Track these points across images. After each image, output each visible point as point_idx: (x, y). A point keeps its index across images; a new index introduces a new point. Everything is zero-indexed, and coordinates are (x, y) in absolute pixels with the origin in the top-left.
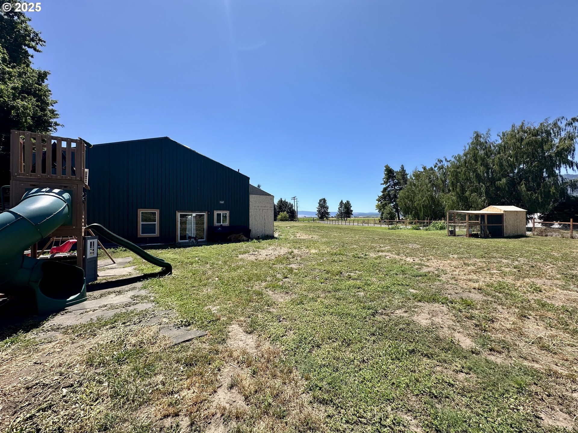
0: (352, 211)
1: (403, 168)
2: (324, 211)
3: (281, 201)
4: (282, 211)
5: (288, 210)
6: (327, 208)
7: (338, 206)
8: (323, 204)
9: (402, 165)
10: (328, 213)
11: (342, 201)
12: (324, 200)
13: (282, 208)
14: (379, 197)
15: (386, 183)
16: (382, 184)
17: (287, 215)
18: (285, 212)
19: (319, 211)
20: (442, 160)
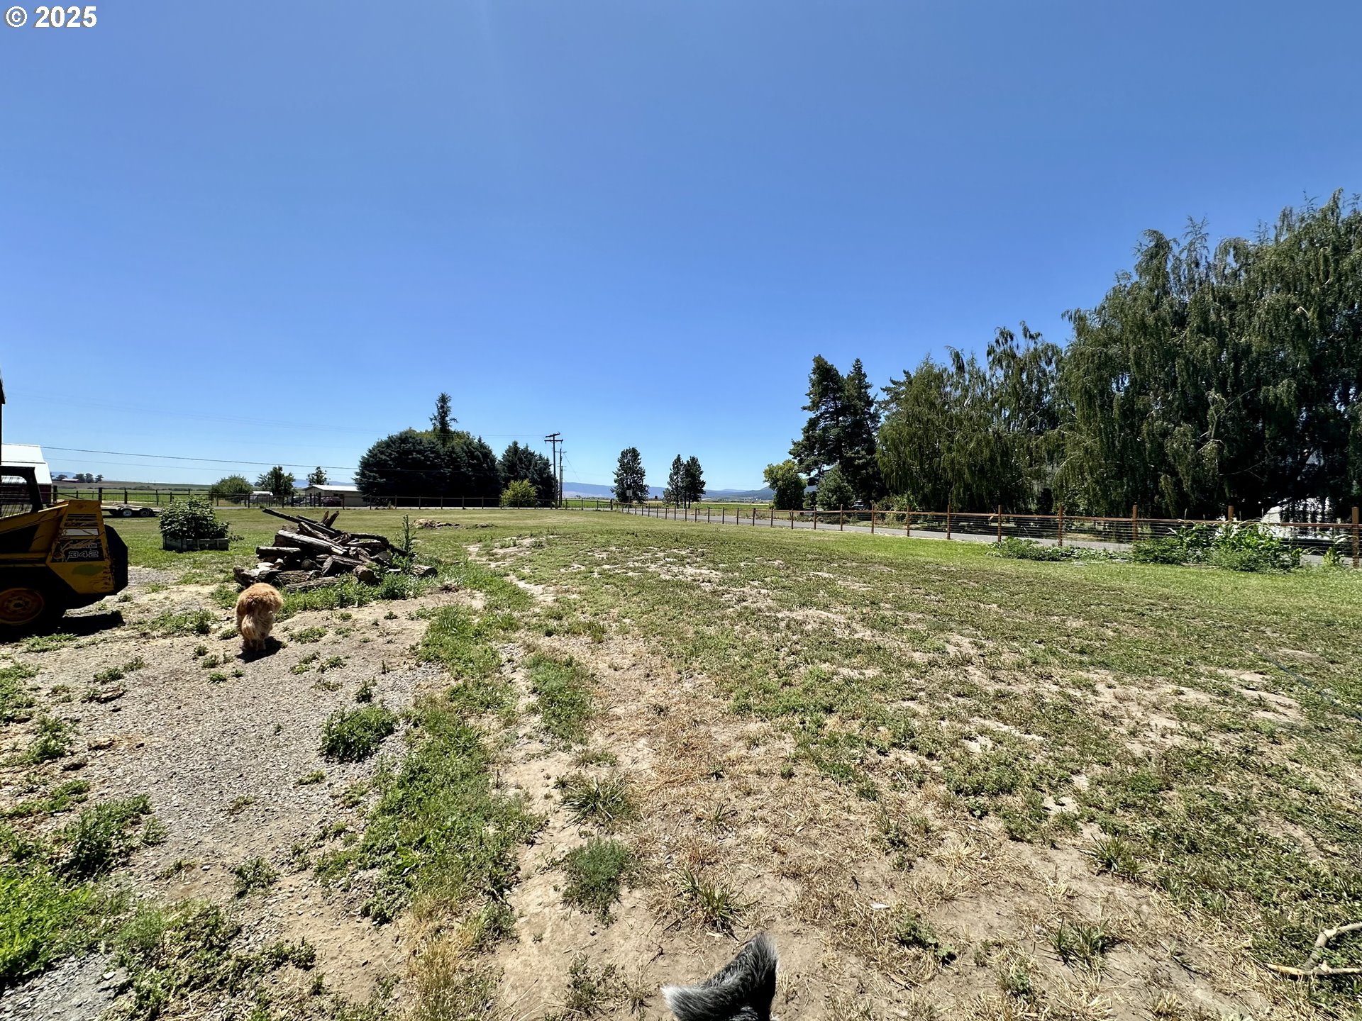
0: (703, 483)
1: (858, 367)
2: (634, 482)
3: (514, 451)
4: (515, 479)
5: (535, 477)
6: (641, 474)
7: (668, 469)
8: (630, 465)
9: (858, 361)
10: (643, 489)
11: (679, 459)
12: (634, 454)
13: (516, 471)
14: (794, 444)
15: (815, 406)
16: (804, 408)
17: (533, 490)
18: (525, 482)
19: (620, 481)
20: (1012, 332)
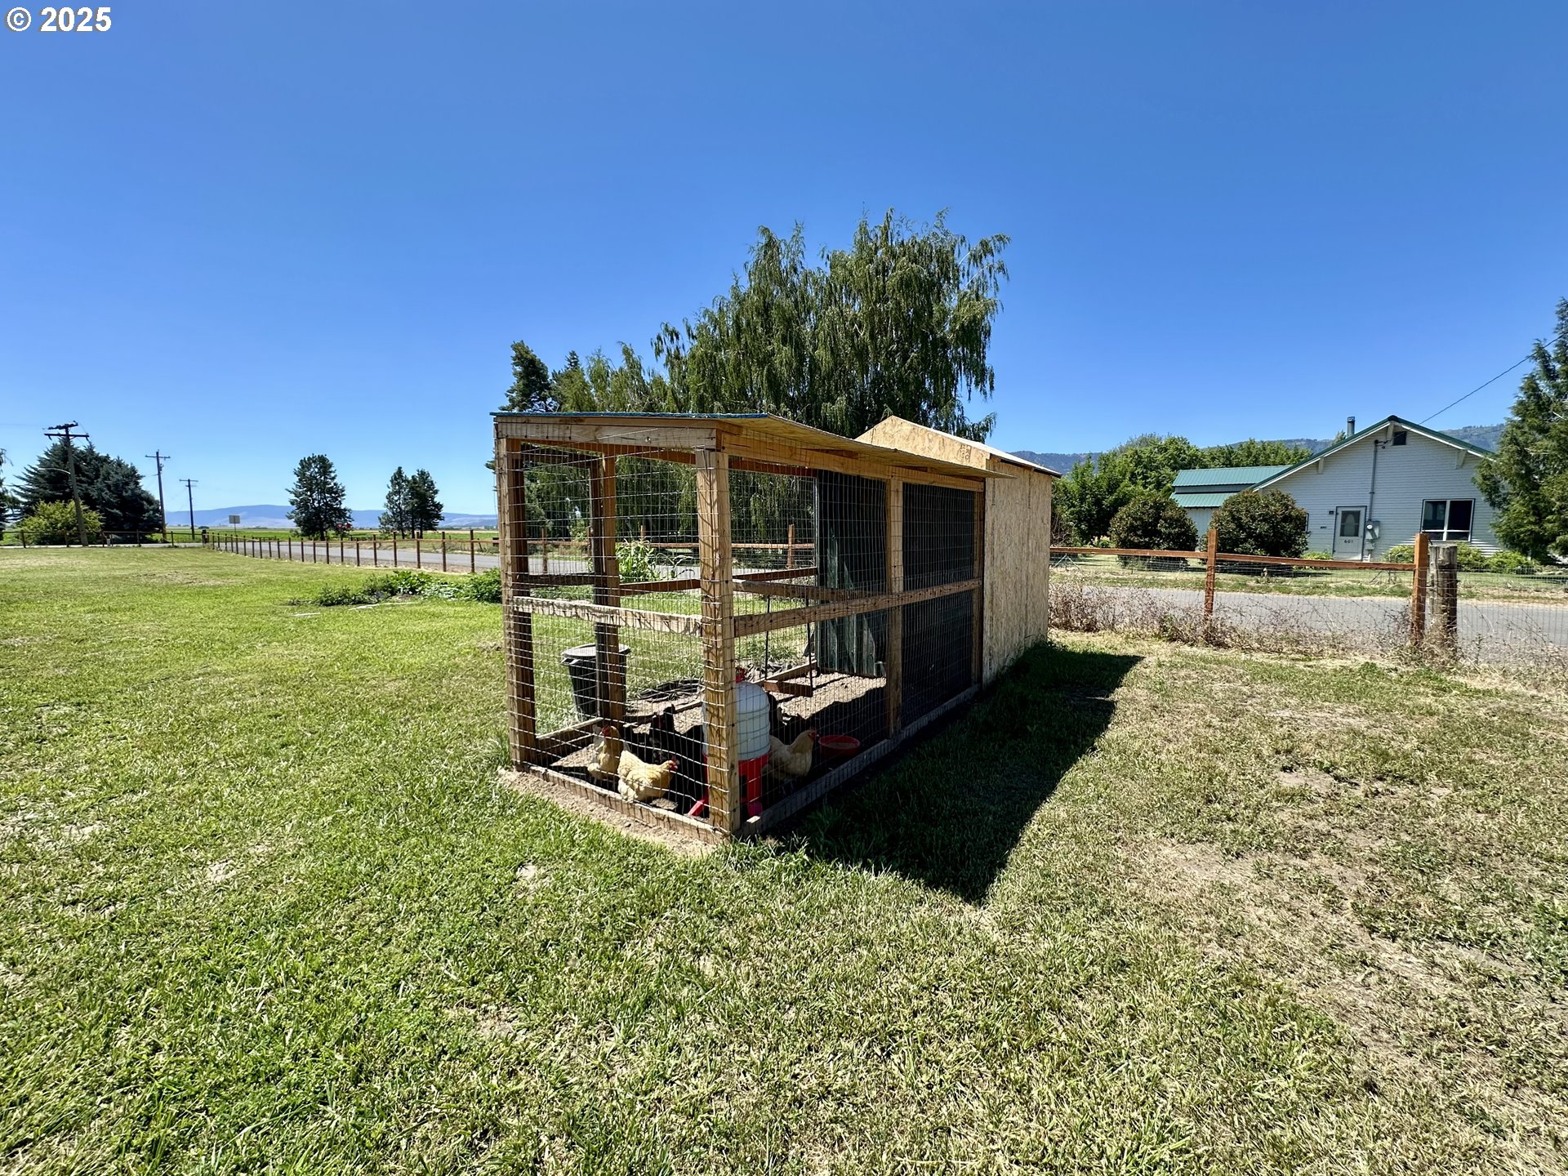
0: (440, 506)
2: (326, 504)
3: (64, 453)
6: (338, 493)
8: (317, 477)
11: (400, 473)
12: (324, 465)
20: (677, 330)
